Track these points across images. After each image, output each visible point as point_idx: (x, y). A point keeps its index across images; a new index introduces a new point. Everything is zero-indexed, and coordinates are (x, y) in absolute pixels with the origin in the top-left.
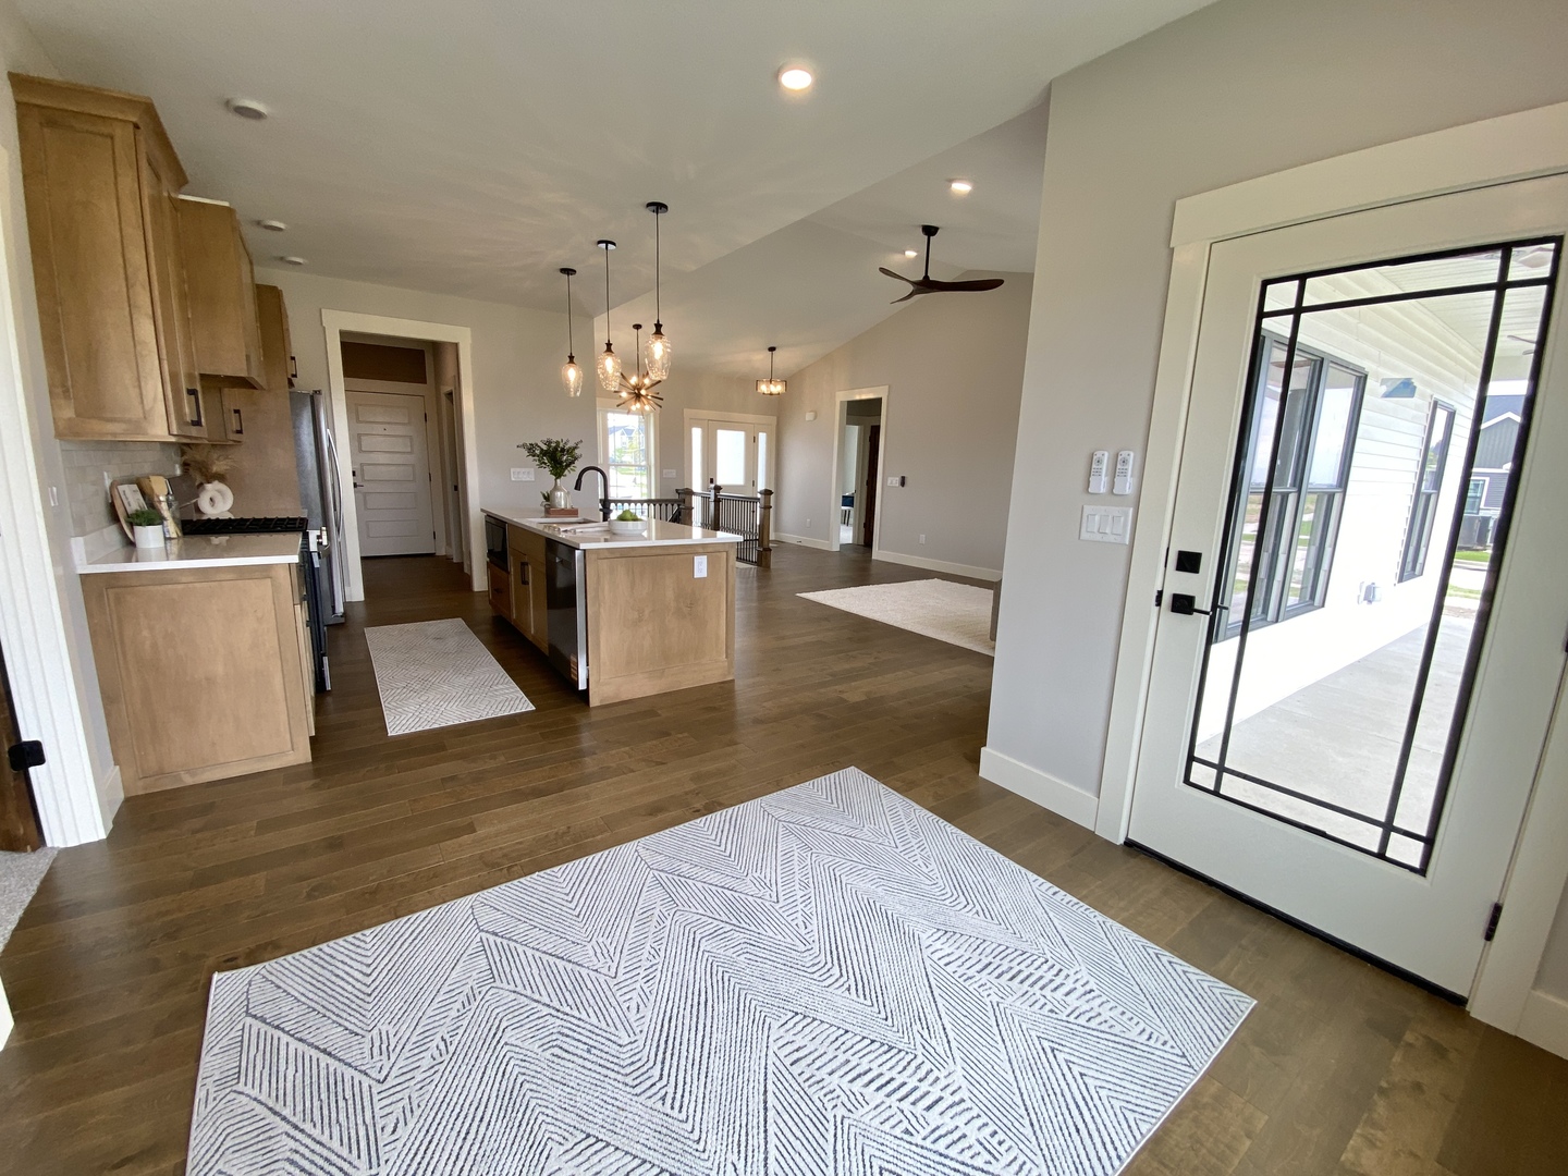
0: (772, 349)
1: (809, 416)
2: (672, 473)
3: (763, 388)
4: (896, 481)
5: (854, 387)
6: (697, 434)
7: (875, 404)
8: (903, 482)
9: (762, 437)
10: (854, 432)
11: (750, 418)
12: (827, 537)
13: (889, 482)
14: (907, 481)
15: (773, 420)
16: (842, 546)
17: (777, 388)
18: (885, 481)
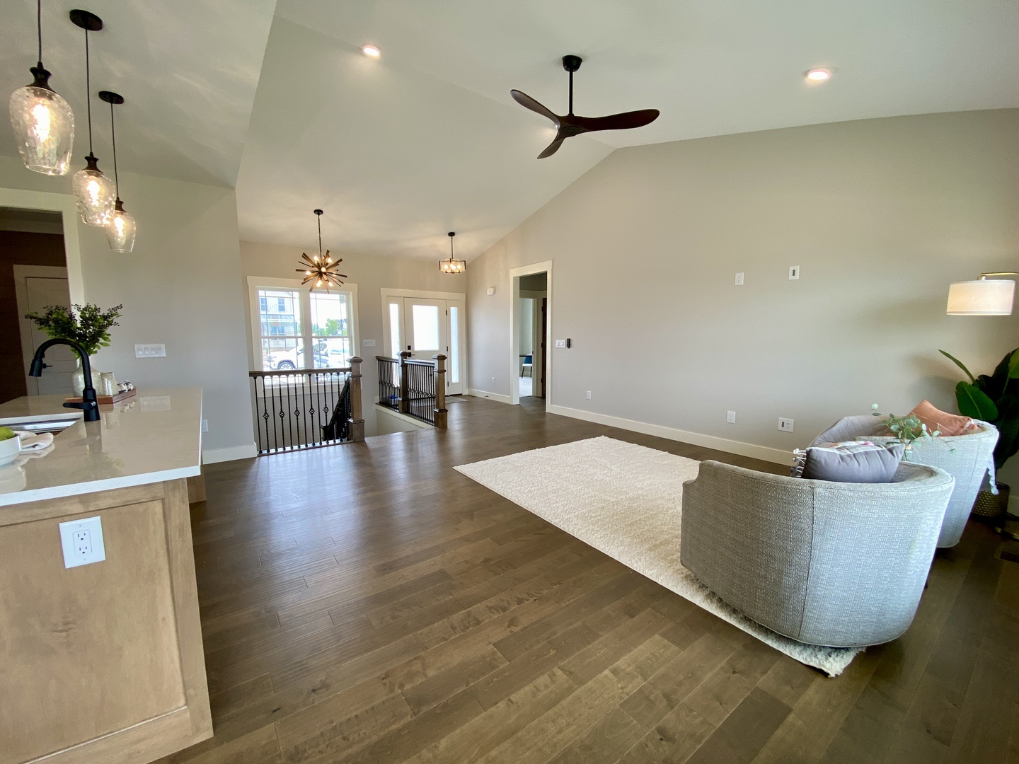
0: (452, 234)
1: (490, 291)
2: (373, 343)
3: (445, 267)
4: (563, 343)
5: (524, 263)
6: (394, 310)
7: (542, 277)
8: (569, 345)
9: (454, 311)
10: (530, 303)
11: (442, 295)
12: (508, 392)
13: (557, 344)
14: (572, 343)
15: (462, 296)
16: (521, 399)
17: (457, 267)
18: (555, 343)
